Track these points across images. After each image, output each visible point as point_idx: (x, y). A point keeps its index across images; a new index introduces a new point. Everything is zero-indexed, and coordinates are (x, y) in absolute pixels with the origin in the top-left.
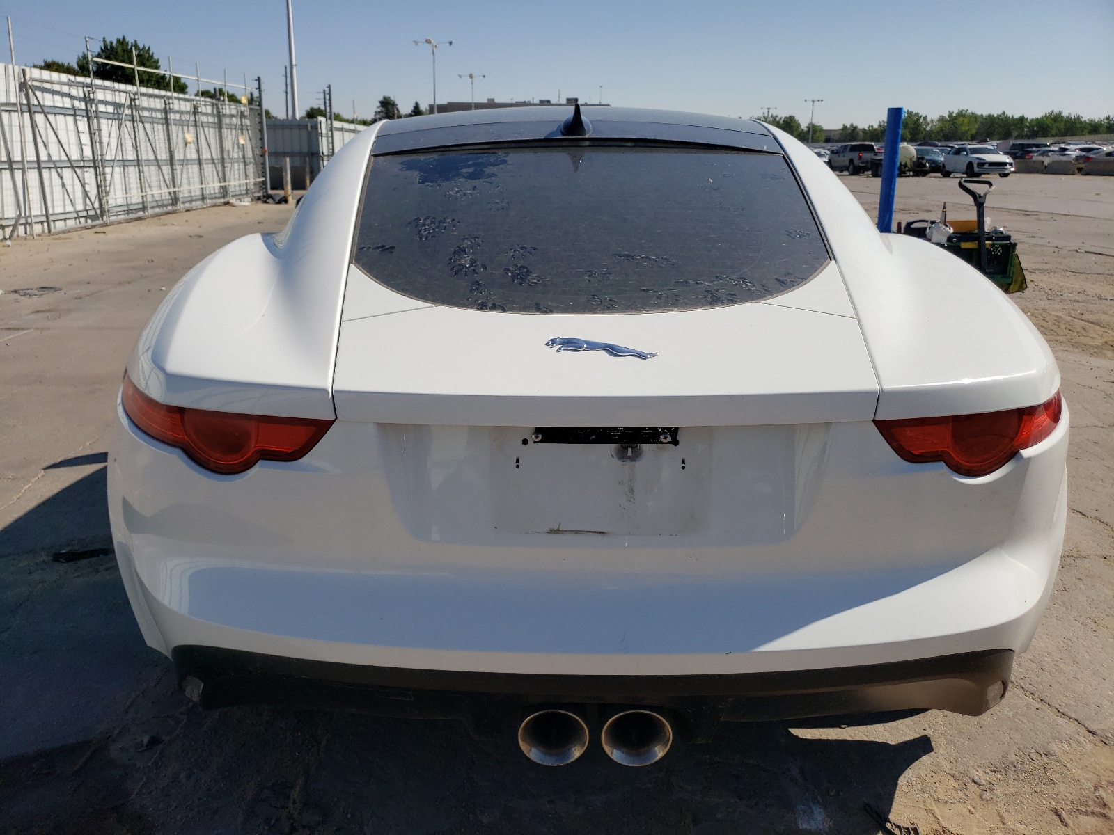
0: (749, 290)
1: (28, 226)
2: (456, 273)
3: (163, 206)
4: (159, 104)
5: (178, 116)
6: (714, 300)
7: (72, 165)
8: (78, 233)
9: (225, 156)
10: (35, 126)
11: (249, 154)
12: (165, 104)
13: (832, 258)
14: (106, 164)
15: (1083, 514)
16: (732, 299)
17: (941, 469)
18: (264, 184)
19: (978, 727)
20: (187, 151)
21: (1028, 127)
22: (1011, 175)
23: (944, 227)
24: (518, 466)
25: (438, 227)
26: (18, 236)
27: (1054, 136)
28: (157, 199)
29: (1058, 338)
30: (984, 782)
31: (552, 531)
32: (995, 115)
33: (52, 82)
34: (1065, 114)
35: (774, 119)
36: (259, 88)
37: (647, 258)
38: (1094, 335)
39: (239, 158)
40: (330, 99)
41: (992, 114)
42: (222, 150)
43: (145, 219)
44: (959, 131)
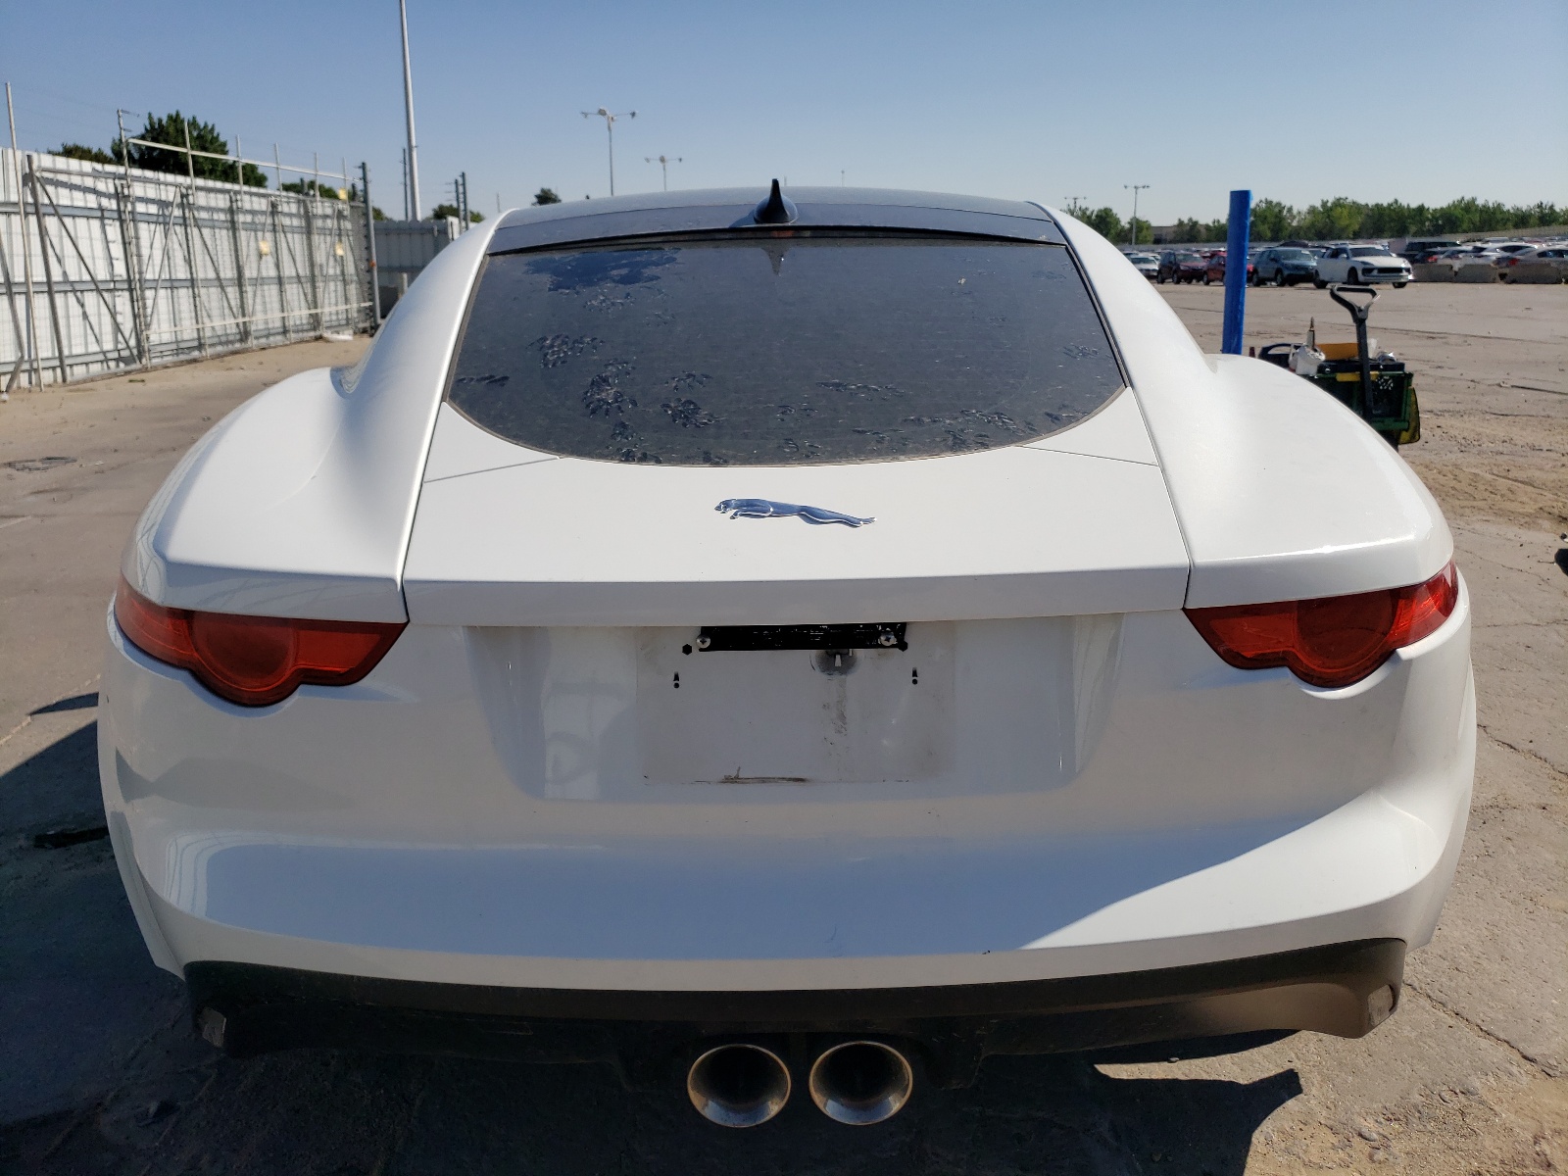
0: (1009, 429)
1: (33, 373)
2: (593, 412)
3: (228, 342)
4: (222, 201)
5: (249, 218)
6: (957, 443)
7: (97, 287)
8: (105, 381)
9: (317, 272)
10: (44, 233)
11: (351, 269)
12: (231, 201)
13: (1128, 384)
14: (147, 285)
15: (1512, 747)
16: (983, 443)
17: (1284, 678)
18: (371, 311)
19: (1366, 1055)
20: (263, 265)
21: (1431, 221)
22: (1408, 285)
23: (1312, 352)
24: (677, 686)
25: (571, 349)
26: (19, 388)
27: (1465, 232)
28: (219, 333)
29: (1475, 503)
30: (1375, 1136)
31: (729, 780)
32: (1385, 205)
33: (69, 173)
34: (1480, 202)
35: (1084, 211)
36: (364, 179)
37: (865, 387)
38: (1525, 499)
39: (336, 275)
40: (464, 193)
41: (1380, 203)
42: (312, 265)
43: (202, 361)
44: (1337, 225)
